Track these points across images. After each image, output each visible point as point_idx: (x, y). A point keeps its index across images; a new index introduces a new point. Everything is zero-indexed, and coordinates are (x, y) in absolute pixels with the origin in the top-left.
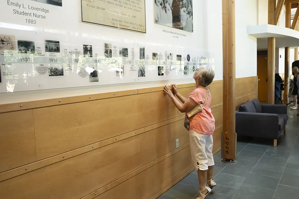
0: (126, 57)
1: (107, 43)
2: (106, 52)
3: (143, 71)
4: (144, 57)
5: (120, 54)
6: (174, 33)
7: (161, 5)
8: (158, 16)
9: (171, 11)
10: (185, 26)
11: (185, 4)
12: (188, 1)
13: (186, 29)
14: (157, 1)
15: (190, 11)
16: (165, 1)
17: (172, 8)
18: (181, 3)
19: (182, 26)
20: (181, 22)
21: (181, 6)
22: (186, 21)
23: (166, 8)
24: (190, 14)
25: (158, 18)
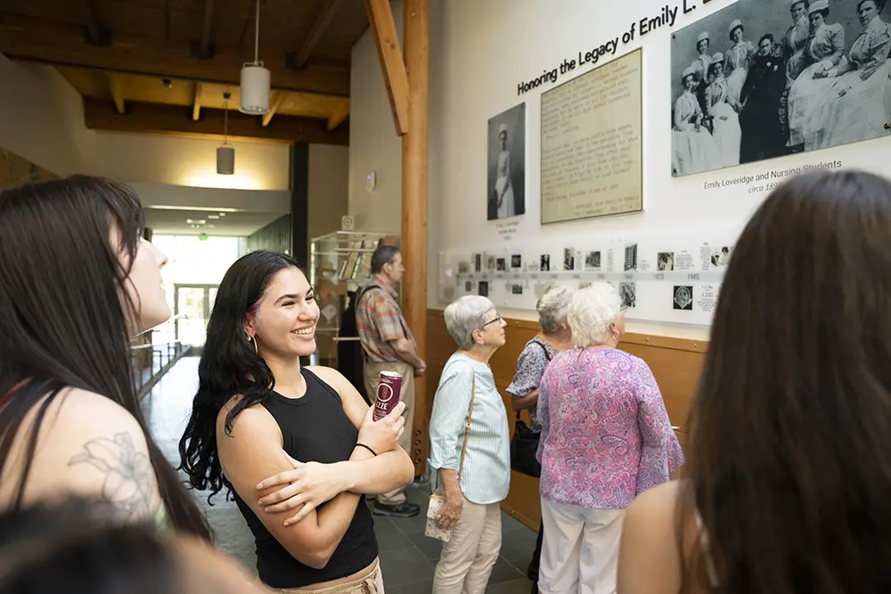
0: (596, 268)
1: (568, 248)
2: (566, 262)
3: (631, 295)
4: (634, 264)
5: (587, 262)
6: (759, 178)
7: (693, 120)
8: (681, 157)
9: (736, 115)
10: (819, 132)
11: (831, 40)
12: (855, 15)
13: (825, 142)
14: (678, 120)
15: (872, 47)
16: (710, 102)
17: (740, 105)
18: (797, 56)
19: (797, 139)
20: (792, 126)
21: (792, 70)
22: (826, 108)
23: (713, 117)
24: (869, 64)
25: (680, 160)
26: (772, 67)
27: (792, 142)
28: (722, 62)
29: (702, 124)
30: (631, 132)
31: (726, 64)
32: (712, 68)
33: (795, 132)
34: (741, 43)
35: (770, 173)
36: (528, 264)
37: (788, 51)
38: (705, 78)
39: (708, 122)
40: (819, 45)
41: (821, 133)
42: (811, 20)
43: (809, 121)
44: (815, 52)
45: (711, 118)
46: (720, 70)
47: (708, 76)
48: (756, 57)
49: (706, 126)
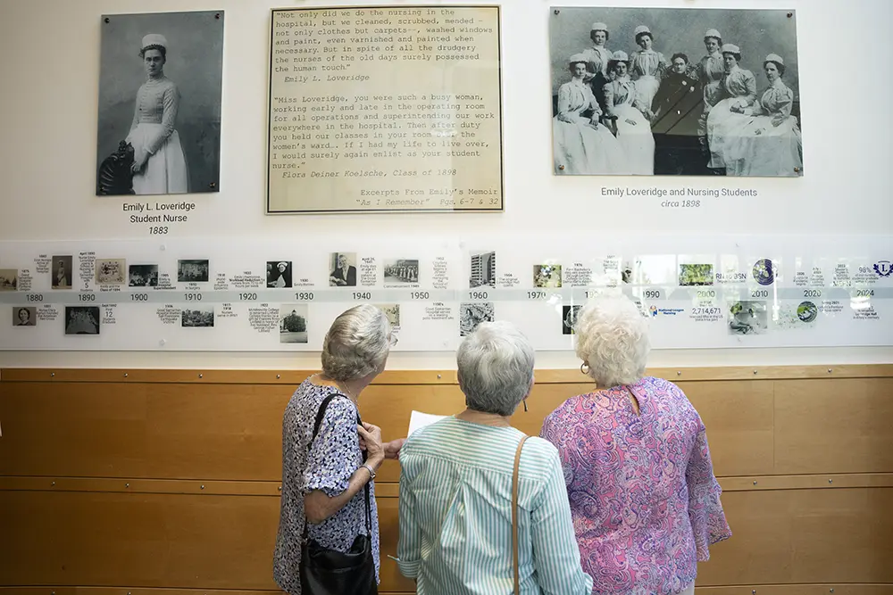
0: (409, 284)
1: (340, 252)
2: (337, 274)
4: (490, 279)
5: (386, 275)
6: (673, 193)
7: (588, 114)
8: (569, 153)
9: (648, 123)
10: (739, 160)
11: (744, 83)
12: (762, 68)
13: (745, 171)
14: (563, 108)
15: (779, 102)
16: (611, 100)
17: (651, 113)
18: (713, 86)
19: (718, 162)
20: (712, 149)
21: (709, 96)
22: (745, 143)
23: (617, 118)
24: (777, 115)
25: (568, 156)
26: (688, 86)
27: (713, 164)
28: (628, 63)
29: (600, 121)
30: (482, 106)
31: (632, 66)
32: (613, 65)
33: (716, 156)
34: (650, 50)
35: (686, 190)
36: (230, 275)
37: (704, 78)
38: (604, 73)
39: (610, 121)
40: (734, 83)
41: (742, 162)
42: (725, 59)
43: (730, 148)
44: (731, 88)
45: (614, 119)
46: (624, 70)
47: (608, 73)
48: (669, 71)
49: (608, 127)
